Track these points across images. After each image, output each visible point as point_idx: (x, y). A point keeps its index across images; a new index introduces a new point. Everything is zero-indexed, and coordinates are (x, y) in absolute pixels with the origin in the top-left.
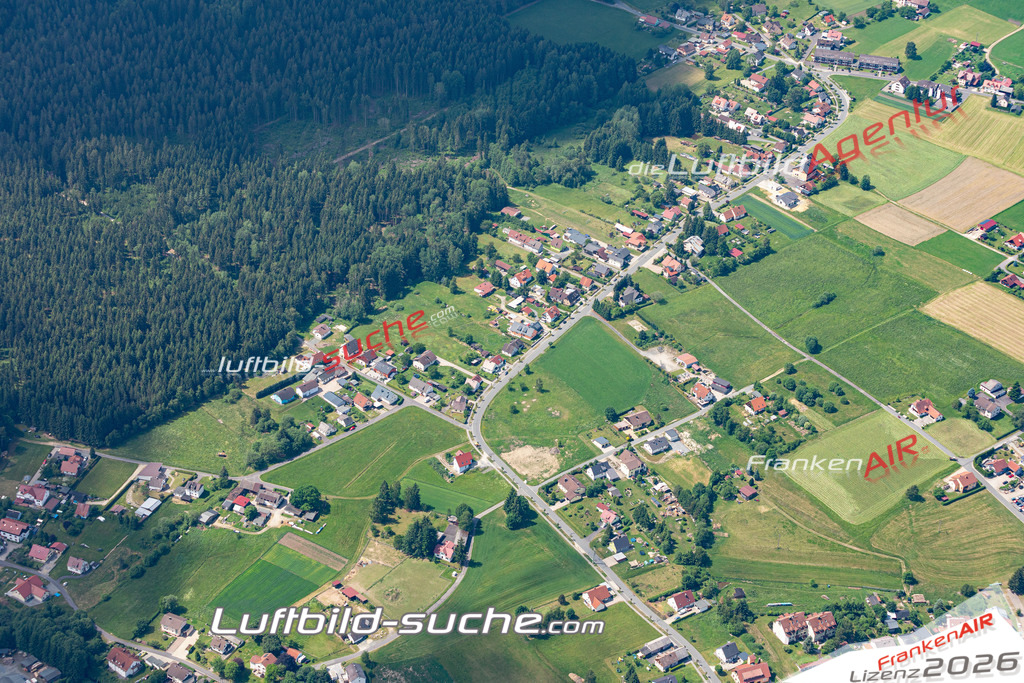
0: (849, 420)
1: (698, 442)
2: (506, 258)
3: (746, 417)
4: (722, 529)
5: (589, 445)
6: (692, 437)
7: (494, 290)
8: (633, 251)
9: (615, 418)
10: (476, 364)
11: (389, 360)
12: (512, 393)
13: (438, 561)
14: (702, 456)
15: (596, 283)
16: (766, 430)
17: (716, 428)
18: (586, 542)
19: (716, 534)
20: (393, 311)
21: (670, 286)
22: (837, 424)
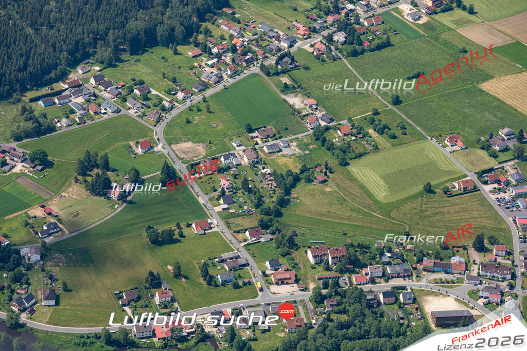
0: (403, 144)
1: (300, 149)
2: (216, 37)
3: (337, 137)
4: (297, 198)
5: (229, 144)
6: (297, 146)
7: (200, 55)
8: (299, 39)
9: (251, 130)
10: (173, 94)
11: (120, 88)
12: (191, 112)
13: (109, 198)
14: (300, 157)
15: (267, 55)
16: (346, 145)
17: (316, 142)
18: (207, 198)
19: (292, 200)
20: (133, 62)
21: (316, 60)
22: (394, 145)
